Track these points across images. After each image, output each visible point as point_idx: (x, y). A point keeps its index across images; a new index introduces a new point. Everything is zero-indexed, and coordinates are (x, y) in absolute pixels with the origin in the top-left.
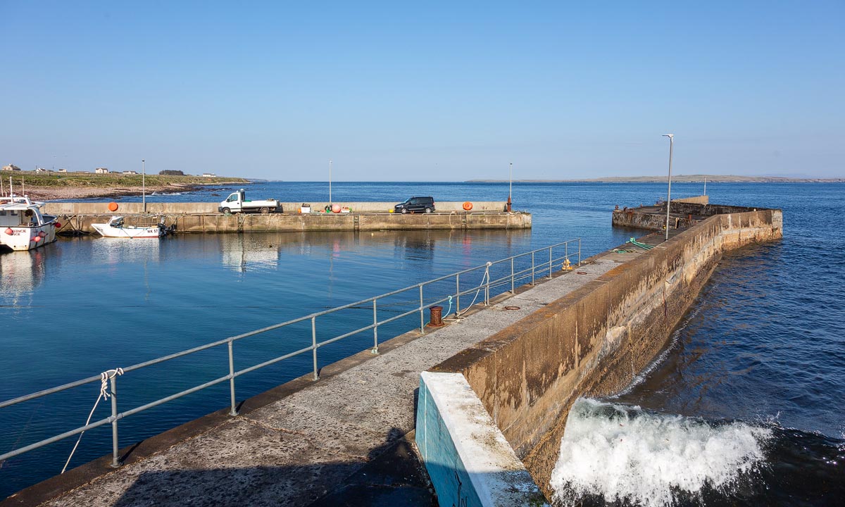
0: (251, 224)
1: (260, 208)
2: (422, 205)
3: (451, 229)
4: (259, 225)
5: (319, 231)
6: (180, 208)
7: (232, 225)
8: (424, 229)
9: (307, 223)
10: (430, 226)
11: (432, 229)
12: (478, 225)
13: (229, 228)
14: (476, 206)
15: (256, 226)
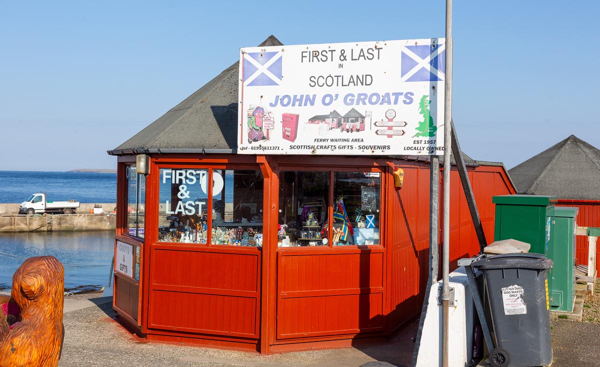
0: (60, 224)
1: (62, 209)
4: (67, 225)
7: (43, 225)
13: (39, 227)
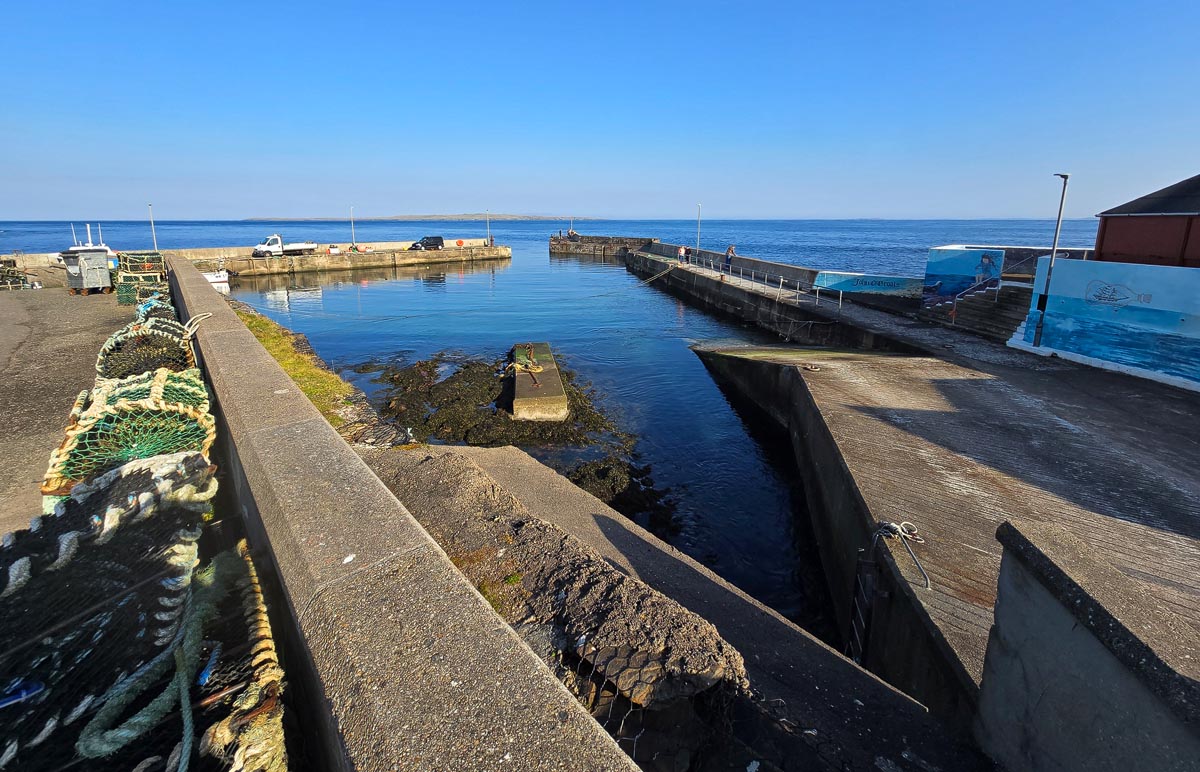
0: (301, 265)
1: (300, 250)
2: (434, 243)
3: (462, 261)
5: (364, 268)
6: (200, 254)
7: (284, 267)
8: (445, 262)
9: (353, 261)
10: (448, 259)
11: (450, 262)
12: (480, 256)
13: (280, 270)
14: (467, 243)
15: (306, 267)
